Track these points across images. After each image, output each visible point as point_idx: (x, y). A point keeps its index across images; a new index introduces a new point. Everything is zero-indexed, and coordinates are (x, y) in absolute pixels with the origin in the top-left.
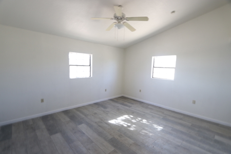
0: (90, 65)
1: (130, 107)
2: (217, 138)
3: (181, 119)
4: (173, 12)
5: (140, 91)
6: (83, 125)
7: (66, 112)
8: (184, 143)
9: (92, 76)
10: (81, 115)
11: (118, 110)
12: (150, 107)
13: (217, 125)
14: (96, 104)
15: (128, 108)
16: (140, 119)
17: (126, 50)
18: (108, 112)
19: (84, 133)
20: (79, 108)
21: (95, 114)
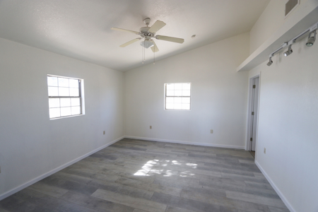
0: (80, 96)
1: (144, 150)
2: (241, 161)
3: (204, 152)
4: (194, 36)
5: (151, 127)
6: (98, 190)
7: (49, 180)
8: (223, 173)
9: (84, 113)
10: (83, 178)
11: (133, 157)
12: (166, 145)
13: (233, 149)
14: (93, 156)
15: (143, 152)
16: (168, 161)
17: (126, 74)
18: (122, 163)
19: (111, 202)
20: (68, 168)
21: (105, 170)
